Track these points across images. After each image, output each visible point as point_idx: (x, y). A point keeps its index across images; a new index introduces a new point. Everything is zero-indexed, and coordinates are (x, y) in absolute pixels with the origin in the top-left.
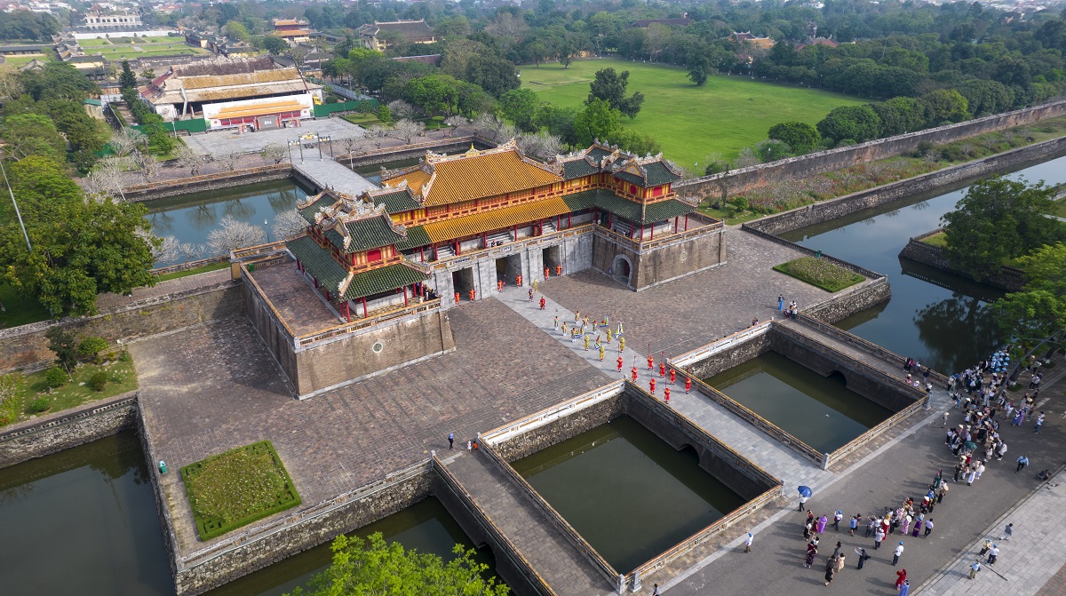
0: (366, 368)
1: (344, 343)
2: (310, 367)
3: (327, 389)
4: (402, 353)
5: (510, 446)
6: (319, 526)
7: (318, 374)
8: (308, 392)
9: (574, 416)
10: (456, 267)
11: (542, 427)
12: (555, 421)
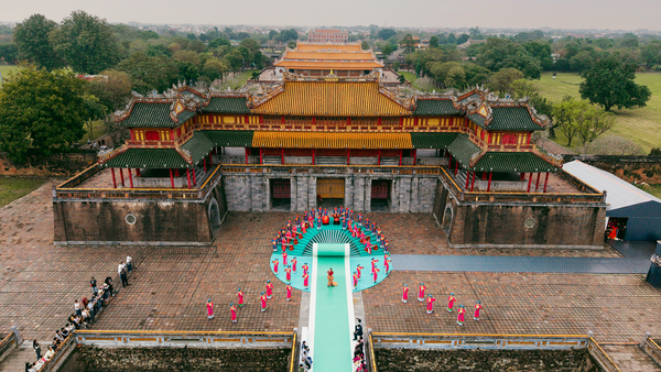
1: (98, 206)
2: (65, 218)
3: (79, 243)
8: (61, 240)
9: (209, 353)
10: (273, 175)
11: (157, 349)
12: (179, 350)
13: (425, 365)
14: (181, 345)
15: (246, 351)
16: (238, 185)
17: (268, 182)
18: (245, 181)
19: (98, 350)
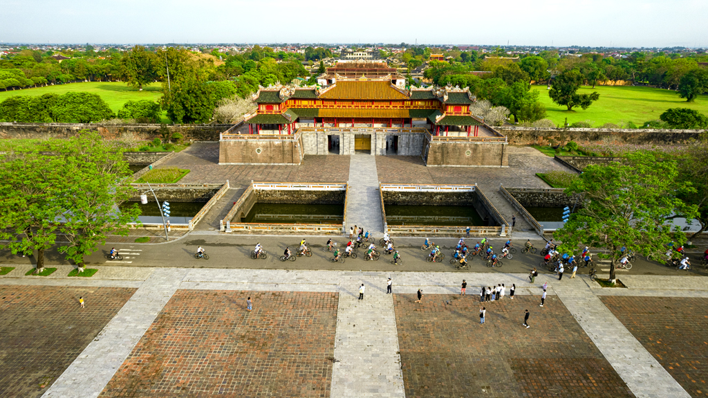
0: (252, 160)
1: (243, 144)
2: (226, 150)
3: (232, 164)
4: (271, 158)
5: (267, 194)
6: (170, 193)
7: (229, 155)
8: (222, 162)
10: (329, 133)
11: (288, 191)
12: (297, 191)
15: (326, 192)
16: (310, 139)
17: (327, 137)
18: (314, 136)
19: (263, 191)
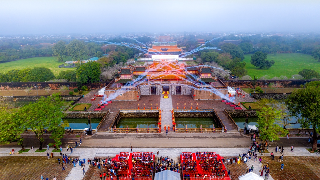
0: (118, 99)
1: (114, 92)
2: (107, 95)
5: (126, 114)
6: (84, 115)
9: (144, 113)
11: (135, 113)
12: (139, 113)
13: (184, 115)
14: (139, 112)
15: (151, 113)
16: (143, 88)
17: (150, 87)
18: (145, 87)
19: (124, 113)
